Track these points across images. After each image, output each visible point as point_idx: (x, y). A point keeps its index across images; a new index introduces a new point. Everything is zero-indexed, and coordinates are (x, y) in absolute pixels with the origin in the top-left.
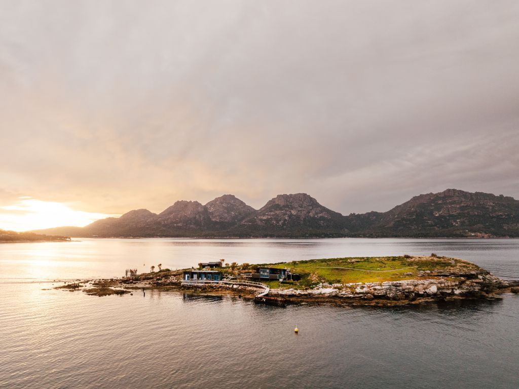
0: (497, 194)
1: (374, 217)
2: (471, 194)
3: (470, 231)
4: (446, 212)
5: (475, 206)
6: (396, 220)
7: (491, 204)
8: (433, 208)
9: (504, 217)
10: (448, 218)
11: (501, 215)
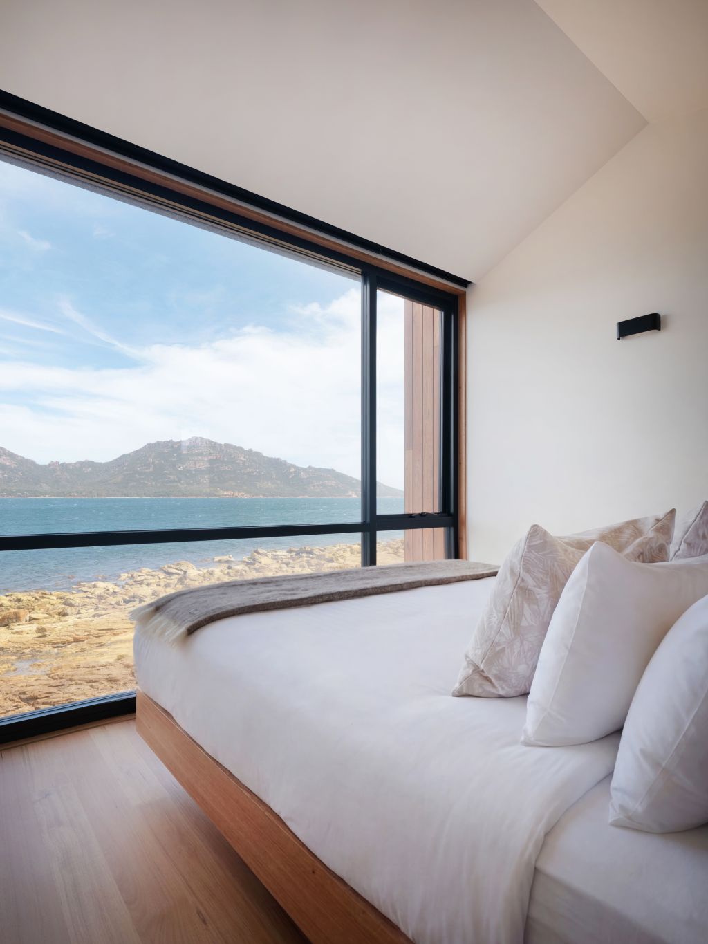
0: (246, 448)
1: (90, 469)
2: (220, 445)
3: (222, 489)
4: (191, 465)
5: (226, 459)
6: (125, 473)
7: (243, 459)
8: (176, 459)
9: (255, 474)
10: (194, 472)
11: (252, 472)
